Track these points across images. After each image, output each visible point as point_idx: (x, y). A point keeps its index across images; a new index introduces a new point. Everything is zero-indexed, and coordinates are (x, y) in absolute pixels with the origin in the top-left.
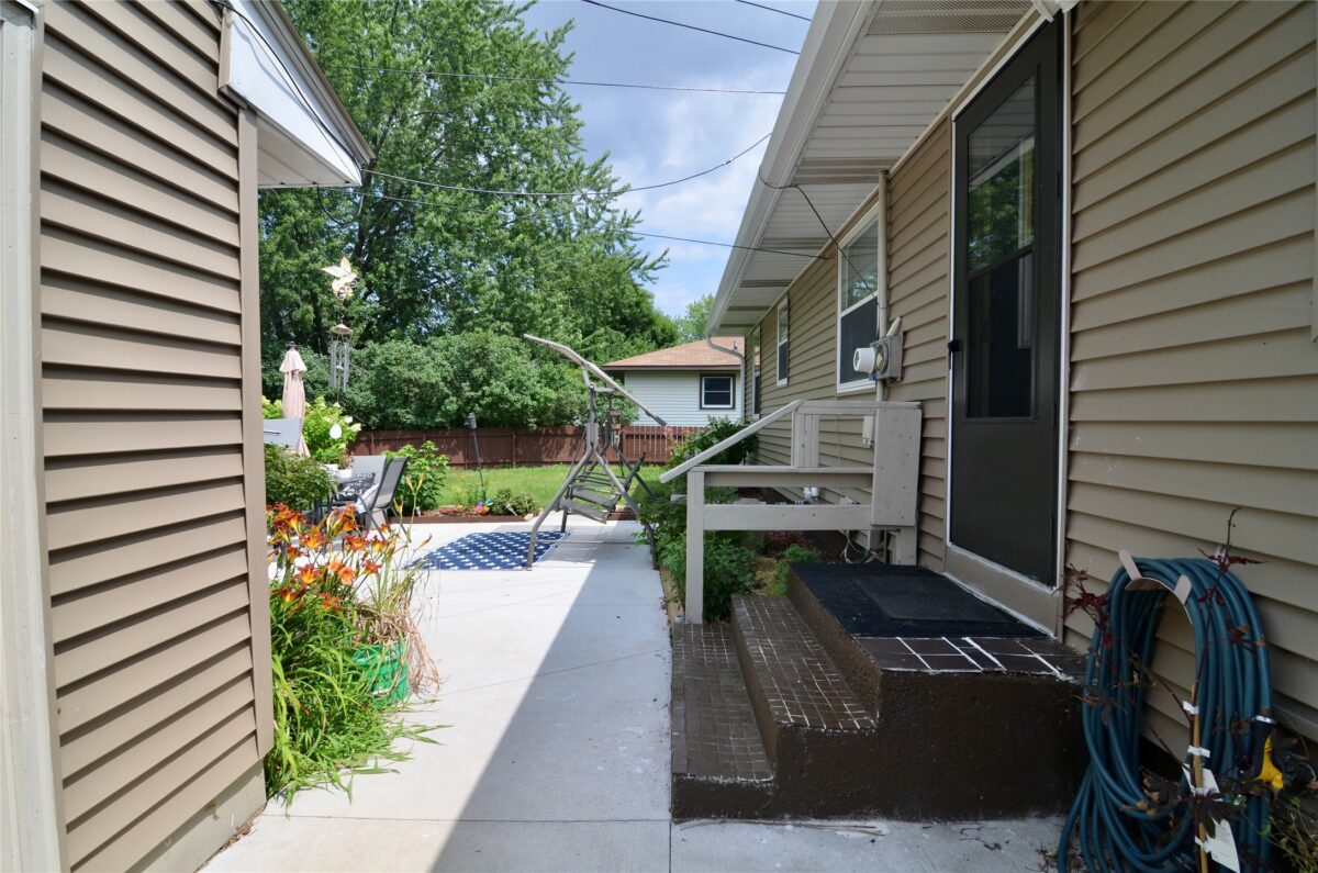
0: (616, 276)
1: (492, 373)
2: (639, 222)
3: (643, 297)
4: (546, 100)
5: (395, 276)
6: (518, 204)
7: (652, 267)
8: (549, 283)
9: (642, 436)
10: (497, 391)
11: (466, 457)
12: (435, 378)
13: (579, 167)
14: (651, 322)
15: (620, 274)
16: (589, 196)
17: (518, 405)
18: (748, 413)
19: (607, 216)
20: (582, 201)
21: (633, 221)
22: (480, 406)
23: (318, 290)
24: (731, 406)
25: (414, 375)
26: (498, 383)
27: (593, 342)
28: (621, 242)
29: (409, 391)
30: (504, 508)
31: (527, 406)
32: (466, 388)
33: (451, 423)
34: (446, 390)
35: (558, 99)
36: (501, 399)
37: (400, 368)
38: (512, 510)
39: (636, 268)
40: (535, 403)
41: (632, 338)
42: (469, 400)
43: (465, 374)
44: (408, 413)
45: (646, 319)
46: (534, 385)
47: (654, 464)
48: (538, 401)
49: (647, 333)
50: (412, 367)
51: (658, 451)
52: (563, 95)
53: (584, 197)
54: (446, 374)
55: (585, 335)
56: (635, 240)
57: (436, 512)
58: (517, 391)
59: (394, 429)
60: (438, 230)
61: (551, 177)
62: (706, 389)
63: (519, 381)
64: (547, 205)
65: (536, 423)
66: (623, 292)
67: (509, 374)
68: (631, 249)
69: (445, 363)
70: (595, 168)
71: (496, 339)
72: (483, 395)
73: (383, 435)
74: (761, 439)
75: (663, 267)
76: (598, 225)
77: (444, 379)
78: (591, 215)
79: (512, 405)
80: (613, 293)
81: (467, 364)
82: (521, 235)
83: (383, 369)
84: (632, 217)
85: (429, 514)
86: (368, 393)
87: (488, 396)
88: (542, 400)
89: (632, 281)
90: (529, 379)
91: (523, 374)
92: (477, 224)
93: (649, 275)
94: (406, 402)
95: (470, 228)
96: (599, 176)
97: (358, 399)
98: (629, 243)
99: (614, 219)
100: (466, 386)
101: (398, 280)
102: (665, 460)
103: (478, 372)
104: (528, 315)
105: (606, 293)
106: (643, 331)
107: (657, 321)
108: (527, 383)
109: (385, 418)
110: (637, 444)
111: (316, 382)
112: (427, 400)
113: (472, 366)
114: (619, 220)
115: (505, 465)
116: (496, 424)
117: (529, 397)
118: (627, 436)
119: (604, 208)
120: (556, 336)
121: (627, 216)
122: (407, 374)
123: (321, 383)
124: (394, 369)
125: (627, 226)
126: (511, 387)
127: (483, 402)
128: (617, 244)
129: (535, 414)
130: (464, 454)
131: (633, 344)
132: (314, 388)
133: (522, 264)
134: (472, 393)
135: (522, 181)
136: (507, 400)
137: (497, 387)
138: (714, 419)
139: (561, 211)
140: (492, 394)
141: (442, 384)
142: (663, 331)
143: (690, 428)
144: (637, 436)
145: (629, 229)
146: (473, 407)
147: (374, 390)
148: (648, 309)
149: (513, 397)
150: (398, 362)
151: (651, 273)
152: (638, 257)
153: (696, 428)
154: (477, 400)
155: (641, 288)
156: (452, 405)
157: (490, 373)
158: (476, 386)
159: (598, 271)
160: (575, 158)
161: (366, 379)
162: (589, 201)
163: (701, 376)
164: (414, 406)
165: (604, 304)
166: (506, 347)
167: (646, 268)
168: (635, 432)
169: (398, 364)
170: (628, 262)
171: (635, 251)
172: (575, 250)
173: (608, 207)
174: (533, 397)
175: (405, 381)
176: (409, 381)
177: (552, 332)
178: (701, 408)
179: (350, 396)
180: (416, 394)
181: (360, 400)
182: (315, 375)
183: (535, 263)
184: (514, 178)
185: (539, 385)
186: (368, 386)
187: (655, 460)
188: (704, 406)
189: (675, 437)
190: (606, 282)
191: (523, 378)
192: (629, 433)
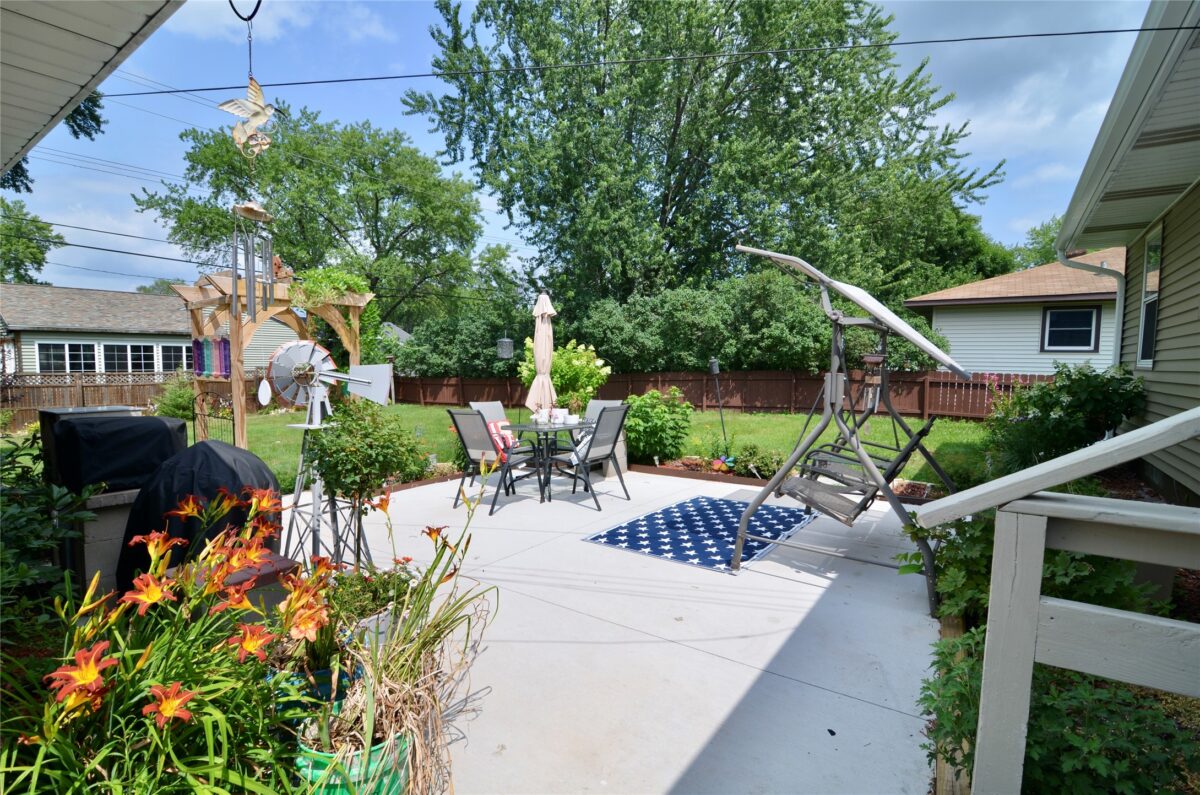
0: (931, 201)
1: (774, 314)
2: (965, 136)
3: (967, 223)
4: (854, 21)
5: (691, 229)
6: (816, 138)
7: (980, 184)
8: (846, 217)
9: (953, 385)
10: (777, 333)
11: (744, 400)
12: (716, 321)
13: (890, 83)
14: (977, 252)
15: (936, 197)
16: (899, 115)
17: (798, 348)
18: (1126, 359)
19: (923, 136)
20: (892, 121)
21: (957, 136)
22: (760, 348)
23: (623, 246)
24: (1092, 348)
25: (697, 319)
26: (779, 325)
27: (896, 278)
28: (940, 162)
29: (692, 335)
30: (746, 467)
31: (808, 349)
32: (746, 331)
33: (730, 366)
34: (726, 334)
35: (868, 15)
36: (779, 341)
37: (684, 313)
38: (755, 471)
39: (958, 189)
40: (818, 345)
41: (952, 271)
42: (748, 343)
43: (746, 316)
44: (690, 355)
45: (970, 249)
46: (817, 326)
47: (967, 419)
48: (821, 342)
49: (972, 265)
50: (696, 311)
51: (974, 403)
52: (873, 10)
53: (894, 116)
54: (726, 317)
55: (887, 269)
56: (958, 157)
57: (677, 464)
58: (798, 333)
59: (679, 371)
60: (732, 178)
61: (856, 101)
62: (1051, 326)
63: (801, 322)
64: (850, 133)
65: (817, 366)
66: (939, 218)
67: (790, 315)
68: (953, 169)
69: (726, 306)
70: (910, 81)
71: (780, 279)
72: (762, 338)
73: (669, 376)
74: (1153, 398)
75: (995, 182)
76: (910, 149)
77: (724, 322)
78: (903, 137)
79: (791, 348)
80: (927, 220)
81: (748, 305)
82: (818, 171)
83: (671, 314)
84: (957, 132)
85: (670, 464)
86: (657, 337)
87: (767, 338)
88: (826, 342)
89: (951, 203)
90: (812, 319)
91: (806, 314)
92: (770, 166)
93: (975, 195)
94: (689, 345)
95: (764, 170)
96: (913, 90)
97: (649, 343)
98: (950, 162)
99: (932, 137)
100: (745, 328)
101: (694, 232)
102: (983, 415)
103: (758, 313)
104: (820, 253)
105: (917, 222)
106: (966, 262)
107: (986, 249)
108: (811, 324)
109: (671, 360)
110: (945, 394)
111: (614, 328)
112: (709, 343)
113: (753, 308)
114: (938, 137)
115: (782, 410)
116: (774, 367)
117: (811, 339)
118: (931, 383)
119: (920, 127)
120: (852, 273)
121: (949, 131)
122: (690, 318)
123: (617, 329)
124: (678, 315)
125: (948, 143)
126: (791, 329)
127: (763, 344)
128: (934, 166)
129: (817, 357)
130: (742, 398)
131: (952, 278)
132: (612, 333)
133: (818, 201)
134: (751, 336)
135: (823, 113)
136: (785, 342)
137: (777, 329)
138: (1065, 366)
139: (865, 137)
140: (770, 336)
141: (722, 326)
142: (993, 260)
143: (1024, 377)
144: (945, 385)
145: (950, 147)
146: (751, 349)
147: (663, 334)
148: (974, 237)
149: (792, 340)
150: (684, 307)
151: (978, 192)
152: (963, 177)
153: (1032, 377)
154: (756, 343)
155: (962, 210)
156: (731, 348)
157: (771, 315)
158: (754, 329)
159: (908, 198)
160: (884, 75)
161: (657, 324)
162: (901, 120)
163: (1045, 310)
164: (696, 349)
165: (915, 234)
166: (788, 285)
167: (970, 187)
168: (942, 379)
169: (683, 309)
170: (947, 183)
171: (957, 171)
172: (881, 179)
173: (926, 124)
174: (816, 339)
175: (689, 324)
176: (694, 325)
177: (847, 269)
178: (1042, 350)
179: (641, 340)
180: (699, 337)
181: (650, 343)
182: (614, 322)
183: (831, 197)
184: (814, 110)
185: (824, 325)
186: (658, 331)
187: (969, 414)
188: (1047, 347)
189: (1000, 386)
190: (918, 209)
191: (805, 319)
192: (937, 380)
